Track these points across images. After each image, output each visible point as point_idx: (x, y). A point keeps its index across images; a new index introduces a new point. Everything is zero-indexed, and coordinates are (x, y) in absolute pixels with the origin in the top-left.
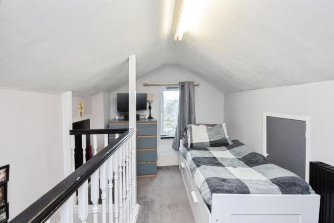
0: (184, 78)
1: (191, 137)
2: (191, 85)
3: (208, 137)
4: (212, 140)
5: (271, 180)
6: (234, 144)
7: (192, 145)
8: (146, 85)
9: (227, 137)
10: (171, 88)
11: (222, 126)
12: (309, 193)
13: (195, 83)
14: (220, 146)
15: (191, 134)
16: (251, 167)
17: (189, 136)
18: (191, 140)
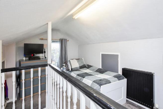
0: (62, 37)
1: (71, 66)
2: (66, 40)
3: (78, 65)
4: (80, 66)
5: (113, 76)
6: (88, 66)
7: (72, 69)
8: (42, 39)
9: (85, 64)
10: (55, 42)
11: (82, 59)
12: (124, 79)
13: (67, 40)
14: (83, 68)
15: (71, 64)
16: (102, 74)
17: (70, 65)
18: (71, 67)
